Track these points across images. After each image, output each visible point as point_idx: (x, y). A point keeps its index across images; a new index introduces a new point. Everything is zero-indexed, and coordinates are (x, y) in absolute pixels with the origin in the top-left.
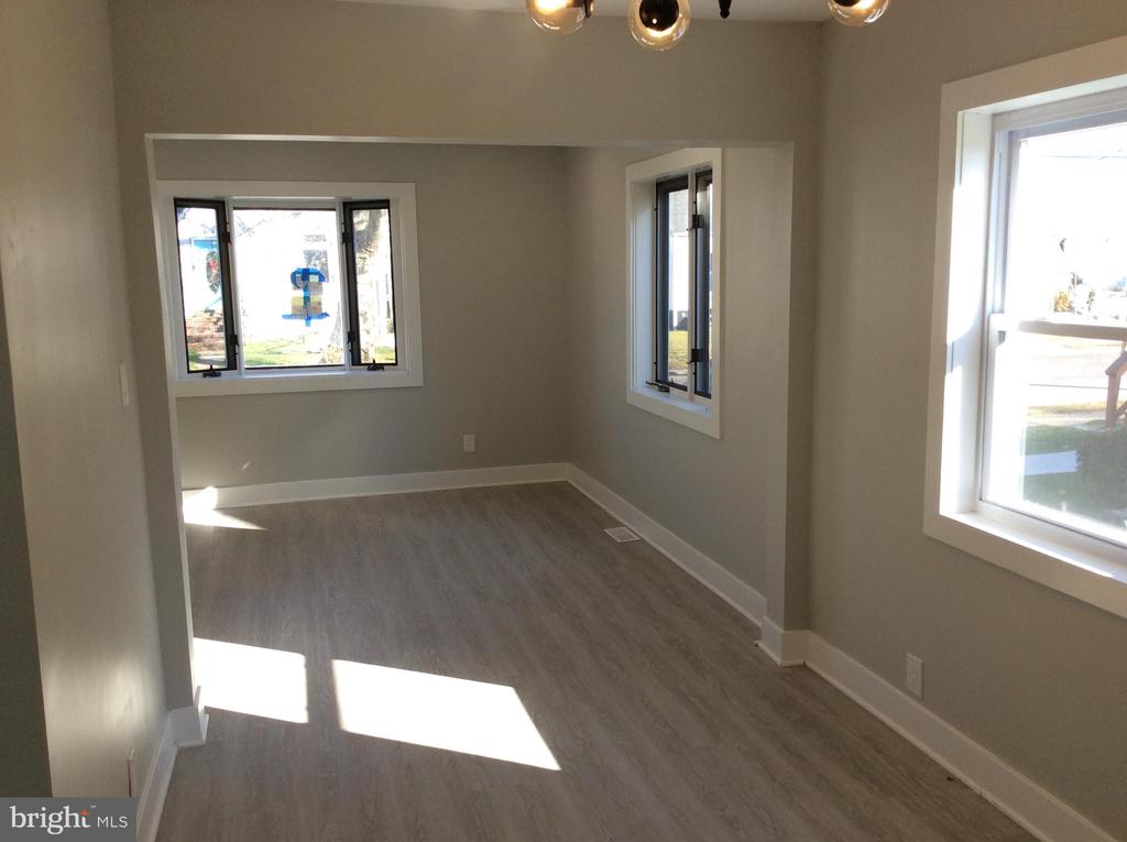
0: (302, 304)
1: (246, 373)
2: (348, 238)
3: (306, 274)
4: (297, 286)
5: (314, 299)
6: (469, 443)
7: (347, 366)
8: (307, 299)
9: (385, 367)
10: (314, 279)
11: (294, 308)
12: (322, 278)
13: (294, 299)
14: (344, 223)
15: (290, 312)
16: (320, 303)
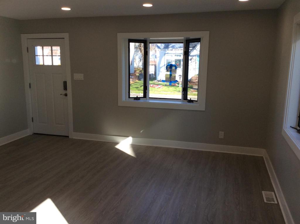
0: (169, 77)
1: (149, 99)
2: (186, 54)
3: (171, 66)
4: (167, 71)
5: (173, 75)
6: (221, 135)
7: (182, 100)
8: (171, 75)
9: (194, 102)
10: (174, 68)
11: (166, 78)
12: (176, 68)
13: (166, 75)
14: (186, 48)
15: (164, 79)
16: (175, 77)
